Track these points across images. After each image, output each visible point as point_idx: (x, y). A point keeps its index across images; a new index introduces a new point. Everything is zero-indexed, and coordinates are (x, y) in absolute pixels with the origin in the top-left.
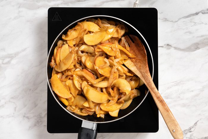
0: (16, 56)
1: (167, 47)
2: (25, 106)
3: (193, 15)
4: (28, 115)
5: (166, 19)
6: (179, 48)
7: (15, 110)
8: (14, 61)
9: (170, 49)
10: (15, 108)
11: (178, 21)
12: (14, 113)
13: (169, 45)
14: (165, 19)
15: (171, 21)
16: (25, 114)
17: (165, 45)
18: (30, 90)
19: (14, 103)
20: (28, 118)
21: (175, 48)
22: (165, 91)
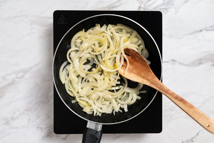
0: (29, 71)
1: (172, 62)
2: (38, 117)
3: (197, 32)
4: (41, 126)
5: (172, 35)
6: (183, 64)
7: (29, 122)
8: (27, 76)
9: (175, 64)
10: (29, 119)
11: (182, 38)
12: (28, 124)
13: (174, 61)
14: (170, 36)
15: (176, 38)
16: (38, 125)
17: (170, 60)
18: (43, 102)
19: (28, 114)
20: (41, 128)
21: (180, 63)
22: (170, 104)
